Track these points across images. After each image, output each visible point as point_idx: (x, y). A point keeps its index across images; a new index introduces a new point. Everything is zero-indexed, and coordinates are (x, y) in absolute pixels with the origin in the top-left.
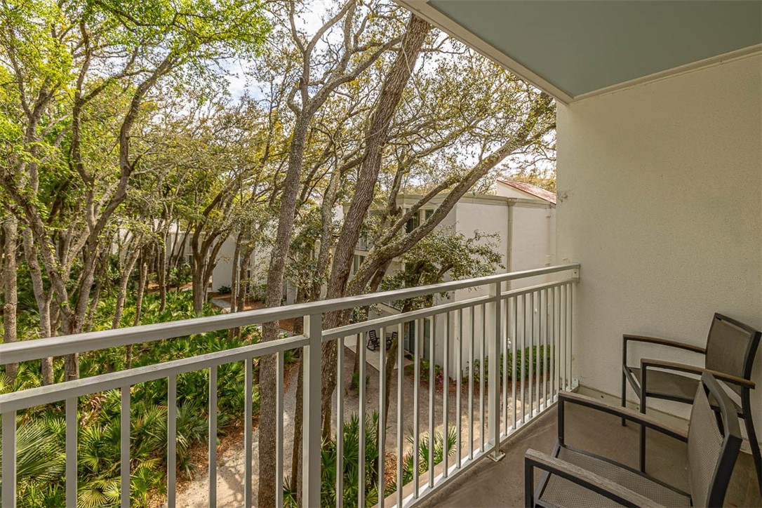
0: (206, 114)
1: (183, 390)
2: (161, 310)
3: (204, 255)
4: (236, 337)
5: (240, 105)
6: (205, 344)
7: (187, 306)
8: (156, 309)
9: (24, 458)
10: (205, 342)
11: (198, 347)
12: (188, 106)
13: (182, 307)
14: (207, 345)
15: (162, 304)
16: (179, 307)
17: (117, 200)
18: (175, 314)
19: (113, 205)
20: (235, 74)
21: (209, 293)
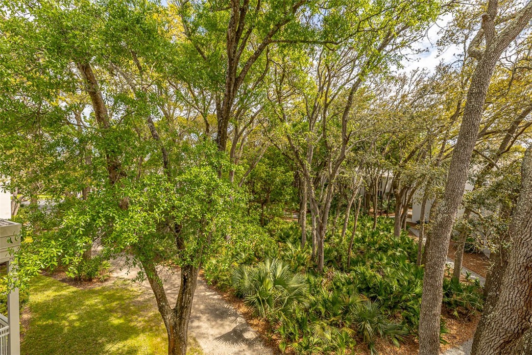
0: (407, 91)
1: (377, 290)
2: (373, 228)
3: (402, 196)
4: (423, 265)
5: (435, 74)
6: (398, 262)
7: (390, 229)
8: (371, 227)
9: (297, 290)
10: (398, 260)
11: (392, 262)
12: (394, 89)
13: (387, 229)
14: (399, 263)
15: (374, 224)
16: (385, 229)
17: (340, 160)
18: (382, 233)
19: (339, 163)
20: (426, 49)
21: (407, 222)
